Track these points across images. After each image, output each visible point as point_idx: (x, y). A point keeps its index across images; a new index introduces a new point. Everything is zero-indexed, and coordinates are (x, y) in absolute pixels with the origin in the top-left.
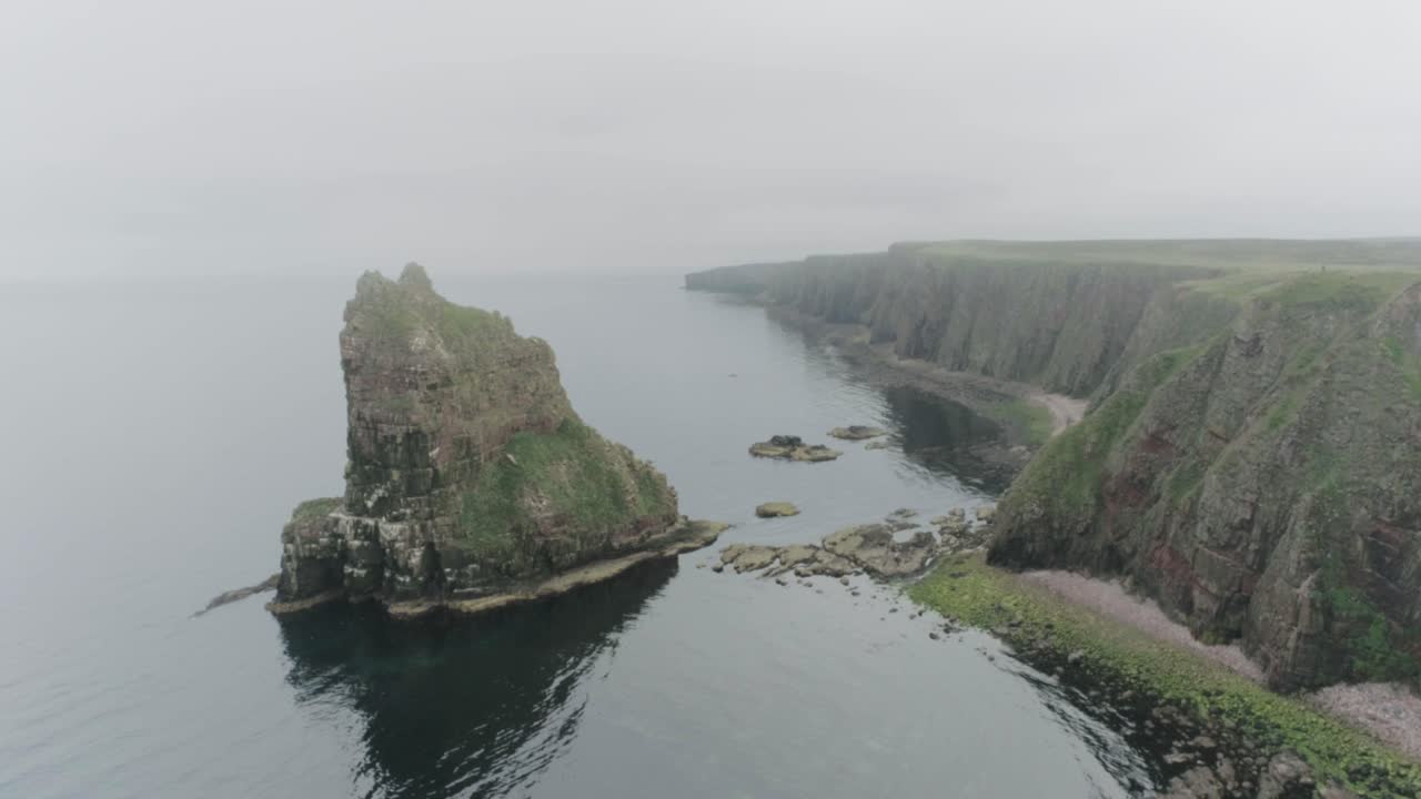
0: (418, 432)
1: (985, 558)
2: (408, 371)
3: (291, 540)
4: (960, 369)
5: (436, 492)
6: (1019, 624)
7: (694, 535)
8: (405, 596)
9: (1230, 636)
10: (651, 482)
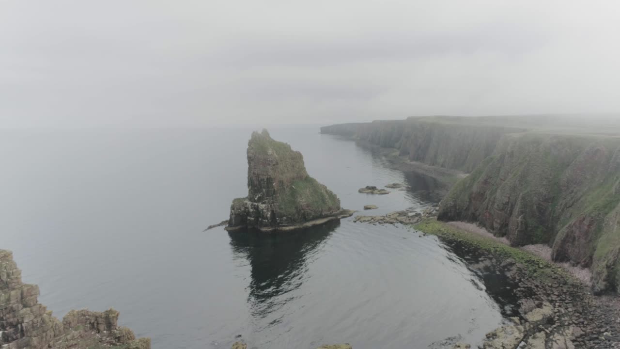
0: (270, 178)
1: (436, 219)
2: (267, 161)
3: (233, 209)
4: (433, 165)
5: (274, 196)
6: (445, 234)
7: (346, 214)
8: (266, 226)
9: (503, 235)
10: (332, 197)
